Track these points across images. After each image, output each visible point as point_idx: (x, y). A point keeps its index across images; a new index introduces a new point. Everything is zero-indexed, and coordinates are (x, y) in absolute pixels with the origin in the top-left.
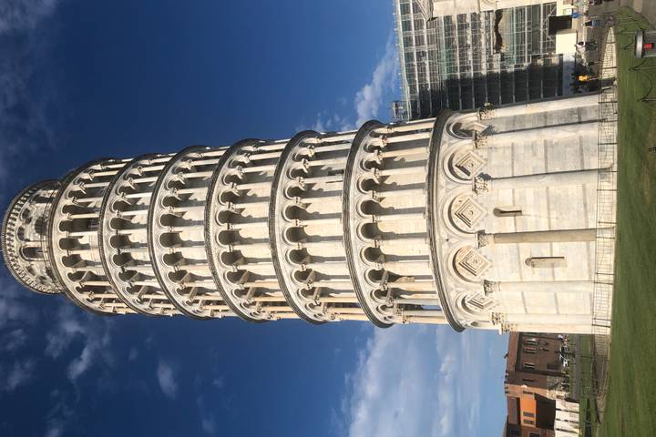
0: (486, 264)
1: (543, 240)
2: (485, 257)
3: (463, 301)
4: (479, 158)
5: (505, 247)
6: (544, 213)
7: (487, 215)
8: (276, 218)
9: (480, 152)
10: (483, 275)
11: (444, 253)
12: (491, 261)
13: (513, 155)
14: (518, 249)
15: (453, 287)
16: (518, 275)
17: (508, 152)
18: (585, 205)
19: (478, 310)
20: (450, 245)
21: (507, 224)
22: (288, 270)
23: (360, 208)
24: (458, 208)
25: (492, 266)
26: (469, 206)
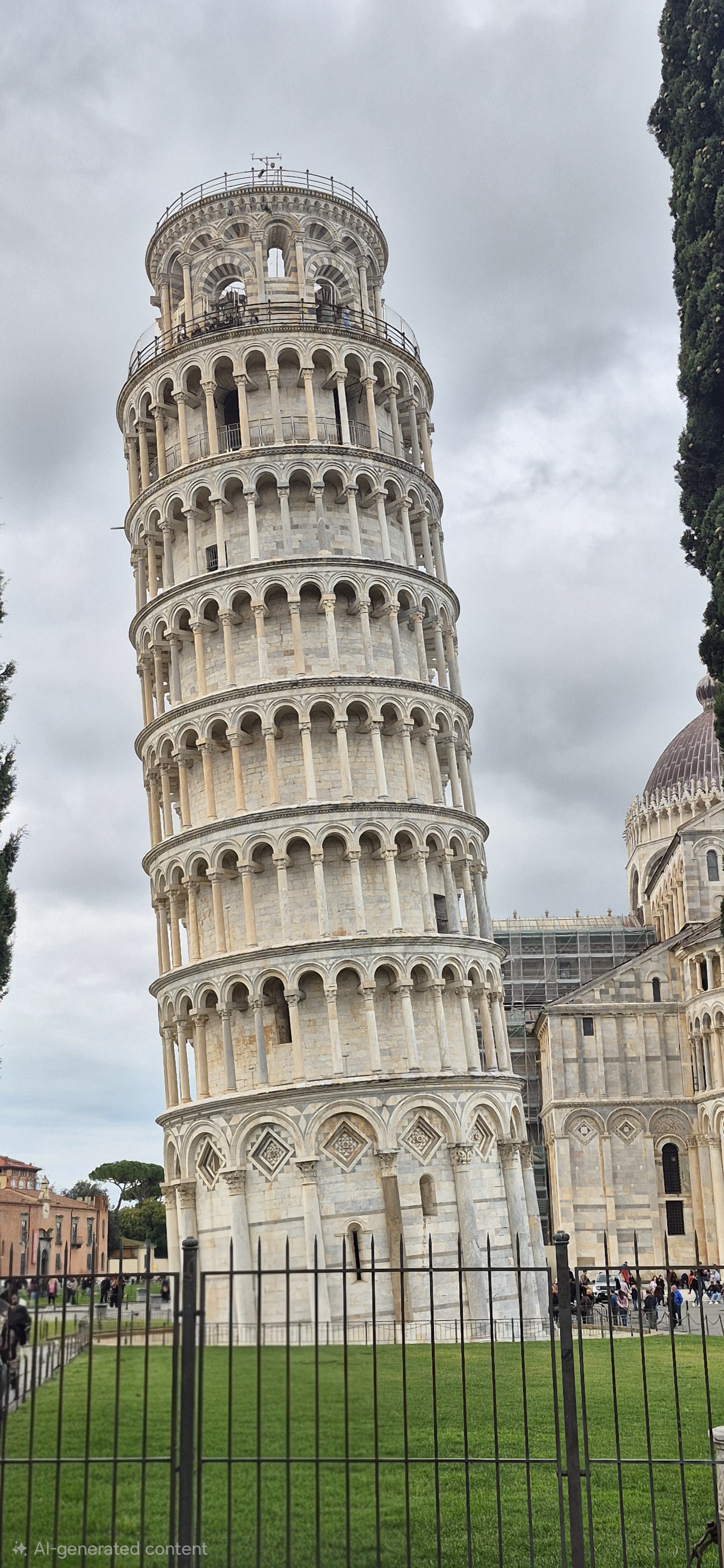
0: (347, 1164)
1: (396, 1248)
2: (359, 1163)
3: (271, 1125)
4: (489, 1150)
5: (376, 1191)
7: (421, 1165)
8: (396, 814)
9: (495, 1151)
10: (328, 1159)
11: (365, 1099)
12: (354, 1171)
13: (495, 1200)
14: (375, 1212)
16: (333, 1212)
19: (251, 1150)
20: (380, 1109)
21: (411, 1195)
22: (309, 827)
23: (419, 962)
24: (427, 1120)
25: (343, 1172)
26: (430, 1138)
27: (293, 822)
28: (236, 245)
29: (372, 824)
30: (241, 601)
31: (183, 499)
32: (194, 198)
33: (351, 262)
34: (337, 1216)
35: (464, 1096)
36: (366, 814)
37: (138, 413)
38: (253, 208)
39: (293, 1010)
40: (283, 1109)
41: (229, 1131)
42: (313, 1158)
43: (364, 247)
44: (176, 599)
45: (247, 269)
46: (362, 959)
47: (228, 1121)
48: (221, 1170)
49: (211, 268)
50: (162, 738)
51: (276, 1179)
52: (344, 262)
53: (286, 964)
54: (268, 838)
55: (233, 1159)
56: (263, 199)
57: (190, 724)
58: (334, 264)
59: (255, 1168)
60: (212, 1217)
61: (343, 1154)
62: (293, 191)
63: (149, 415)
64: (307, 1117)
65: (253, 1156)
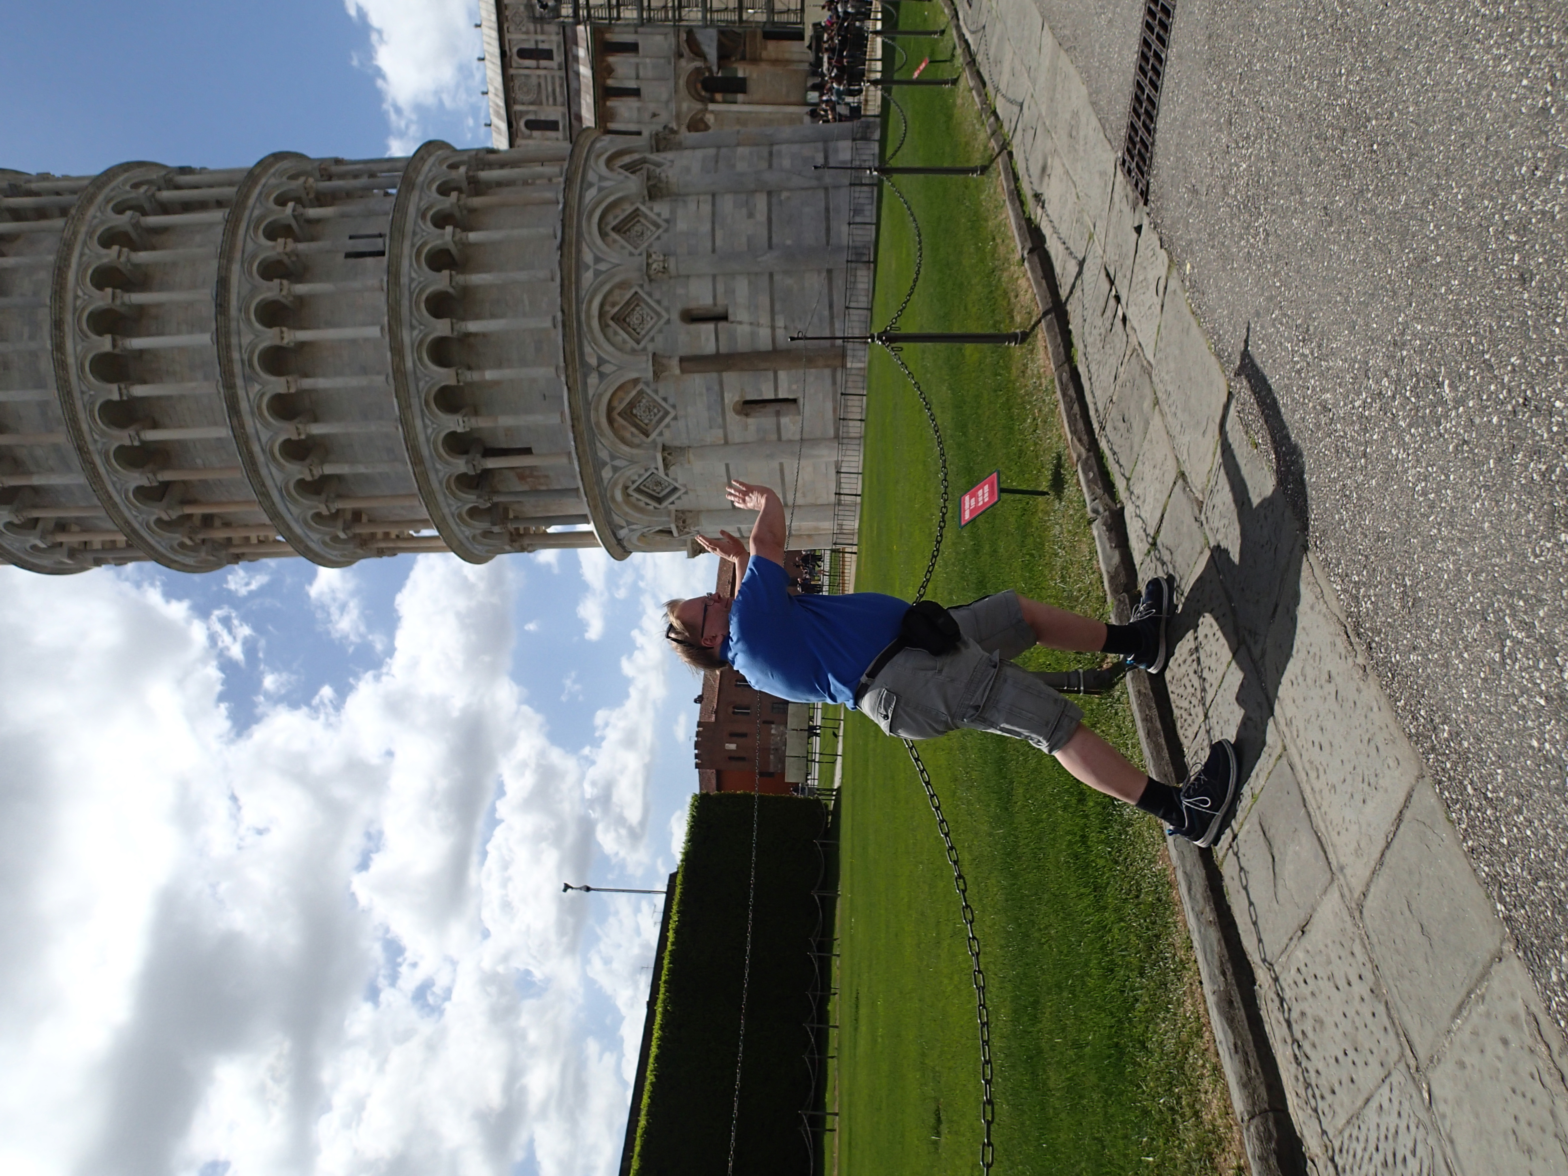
0: (667, 413)
1: (762, 369)
2: (665, 399)
3: (626, 488)
4: (654, 217)
5: (698, 381)
6: (765, 319)
7: (668, 322)
10: (661, 434)
11: (591, 392)
12: (674, 407)
13: (714, 214)
14: (721, 383)
15: (608, 459)
16: (720, 432)
17: (706, 208)
18: (831, 306)
19: (652, 506)
20: (602, 376)
21: (703, 338)
22: (264, 438)
23: (423, 306)
24: (616, 309)
25: (675, 418)
26: (637, 305)
29: (250, 361)
34: (724, 427)
35: (588, 257)
36: (237, 368)
40: (606, 482)
42: (658, 452)
47: (622, 527)
51: (683, 485)
53: (436, 470)
54: (287, 483)
59: (673, 503)
61: (655, 415)
64: (613, 457)
65: (660, 503)
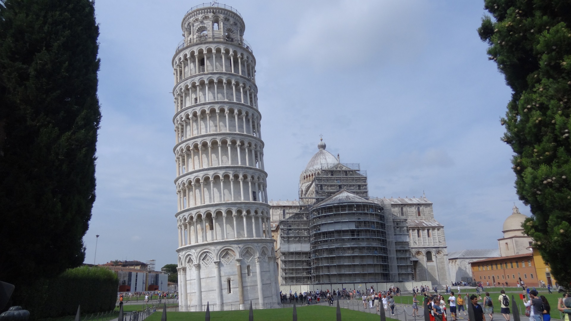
1: (240, 284)
2: (231, 262)
3: (207, 252)
4: (265, 258)
5: (236, 269)
6: (249, 284)
7: (248, 262)
8: (244, 169)
9: (267, 259)
10: (223, 261)
11: (233, 245)
12: (229, 264)
13: (267, 271)
14: (235, 275)
15: (217, 248)
17: (267, 270)
19: (202, 258)
20: (237, 248)
21: (245, 270)
22: (220, 172)
23: (248, 209)
24: (250, 251)
25: (226, 264)
26: (250, 255)
27: (215, 171)
28: (205, 22)
29: (237, 172)
30: (203, 112)
31: (189, 84)
32: (195, 9)
33: (235, 28)
34: (225, 276)
35: (259, 244)
36: (235, 169)
37: (178, 62)
38: (210, 12)
39: (214, 221)
40: (211, 248)
41: (196, 254)
42: (218, 261)
43: (239, 24)
44: (186, 111)
45: (208, 28)
46: (234, 208)
47: (195, 251)
48: (193, 264)
49: (199, 27)
50: (180, 148)
51: (208, 266)
52: (234, 28)
53: (213, 209)
54: (209, 175)
55: (197, 261)
56: (213, 10)
57: (189, 144)
58: (231, 28)
59: (202, 263)
60: (190, 277)
61: (227, 259)
62: (221, 9)
63: (181, 63)
64: (217, 250)
65: (202, 260)
